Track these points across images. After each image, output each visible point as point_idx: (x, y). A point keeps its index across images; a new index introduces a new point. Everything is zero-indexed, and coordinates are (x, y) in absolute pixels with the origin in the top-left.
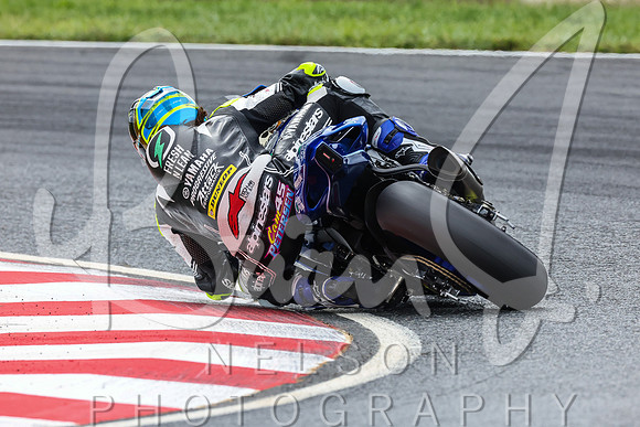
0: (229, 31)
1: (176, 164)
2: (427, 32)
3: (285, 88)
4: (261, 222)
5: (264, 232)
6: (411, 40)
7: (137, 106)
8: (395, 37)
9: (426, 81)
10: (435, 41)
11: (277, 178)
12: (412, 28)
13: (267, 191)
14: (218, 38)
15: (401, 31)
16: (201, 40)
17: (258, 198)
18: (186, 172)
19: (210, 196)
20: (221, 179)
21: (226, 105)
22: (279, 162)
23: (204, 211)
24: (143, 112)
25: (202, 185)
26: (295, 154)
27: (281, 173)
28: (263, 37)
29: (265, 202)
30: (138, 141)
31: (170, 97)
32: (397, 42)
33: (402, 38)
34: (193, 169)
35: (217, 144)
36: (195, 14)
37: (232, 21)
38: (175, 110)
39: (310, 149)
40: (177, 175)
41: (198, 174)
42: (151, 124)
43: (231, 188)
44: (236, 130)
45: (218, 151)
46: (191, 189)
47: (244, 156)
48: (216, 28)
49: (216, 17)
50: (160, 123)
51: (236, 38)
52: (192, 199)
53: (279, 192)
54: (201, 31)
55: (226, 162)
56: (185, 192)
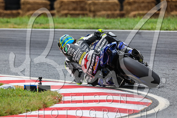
0: (122, 27)
1: (71, 52)
2: (171, 27)
3: (95, 35)
4: (92, 65)
5: (93, 67)
6: (167, 29)
7: (60, 39)
8: (164, 28)
9: (171, 38)
10: (174, 29)
11: (96, 55)
12: (168, 26)
13: (94, 58)
14: (120, 28)
15: (165, 26)
16: (116, 29)
17: (91, 59)
18: (73, 54)
19: (79, 59)
20: (82, 55)
21: (81, 39)
22: (96, 51)
23: (78, 63)
24: (62, 40)
25: (77, 57)
26: (100, 50)
27: (97, 54)
28: (131, 28)
29: (93, 60)
30: (60, 47)
31: (68, 37)
32: (164, 29)
33: (165, 28)
34: (75, 53)
35: (80, 47)
36: (114, 22)
37: (123, 24)
38: (69, 40)
39: (105, 49)
40: (71, 55)
41: (76, 54)
42: (63, 43)
43: (85, 57)
44: (84, 44)
45: (81, 49)
46: (74, 58)
47: (87, 50)
48: (119, 26)
49: (119, 23)
50: (66, 43)
51: (124, 28)
52: (75, 60)
53: (96, 58)
54: (116, 27)
55: (83, 51)
56: (73, 59)
